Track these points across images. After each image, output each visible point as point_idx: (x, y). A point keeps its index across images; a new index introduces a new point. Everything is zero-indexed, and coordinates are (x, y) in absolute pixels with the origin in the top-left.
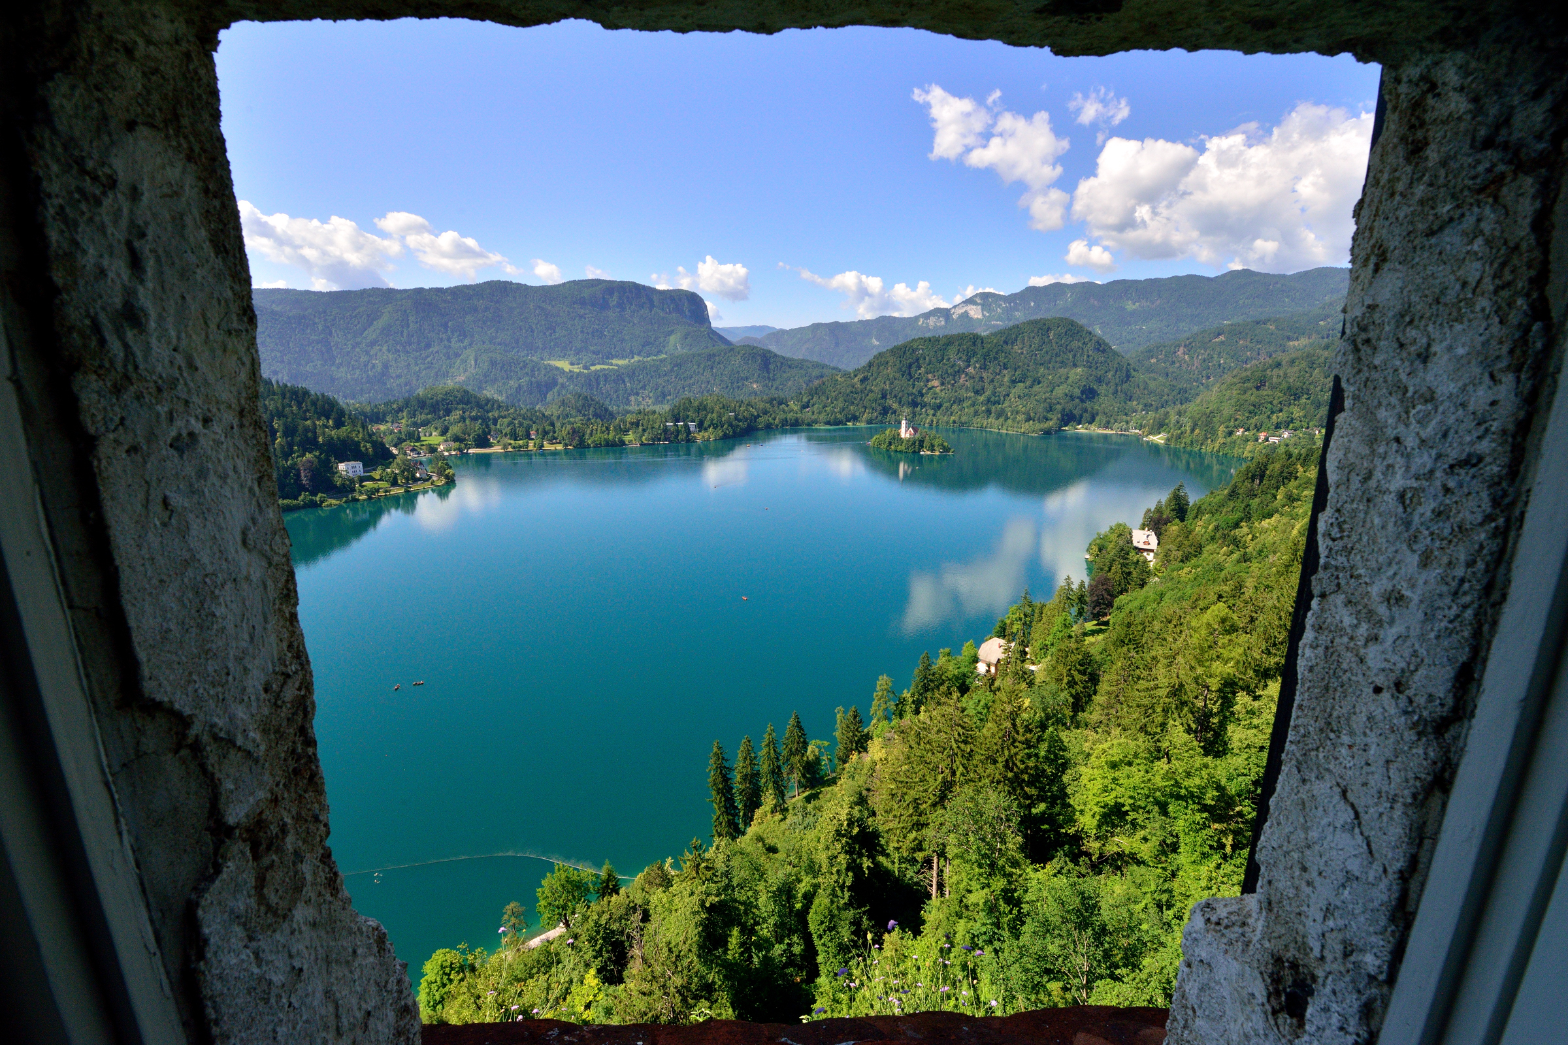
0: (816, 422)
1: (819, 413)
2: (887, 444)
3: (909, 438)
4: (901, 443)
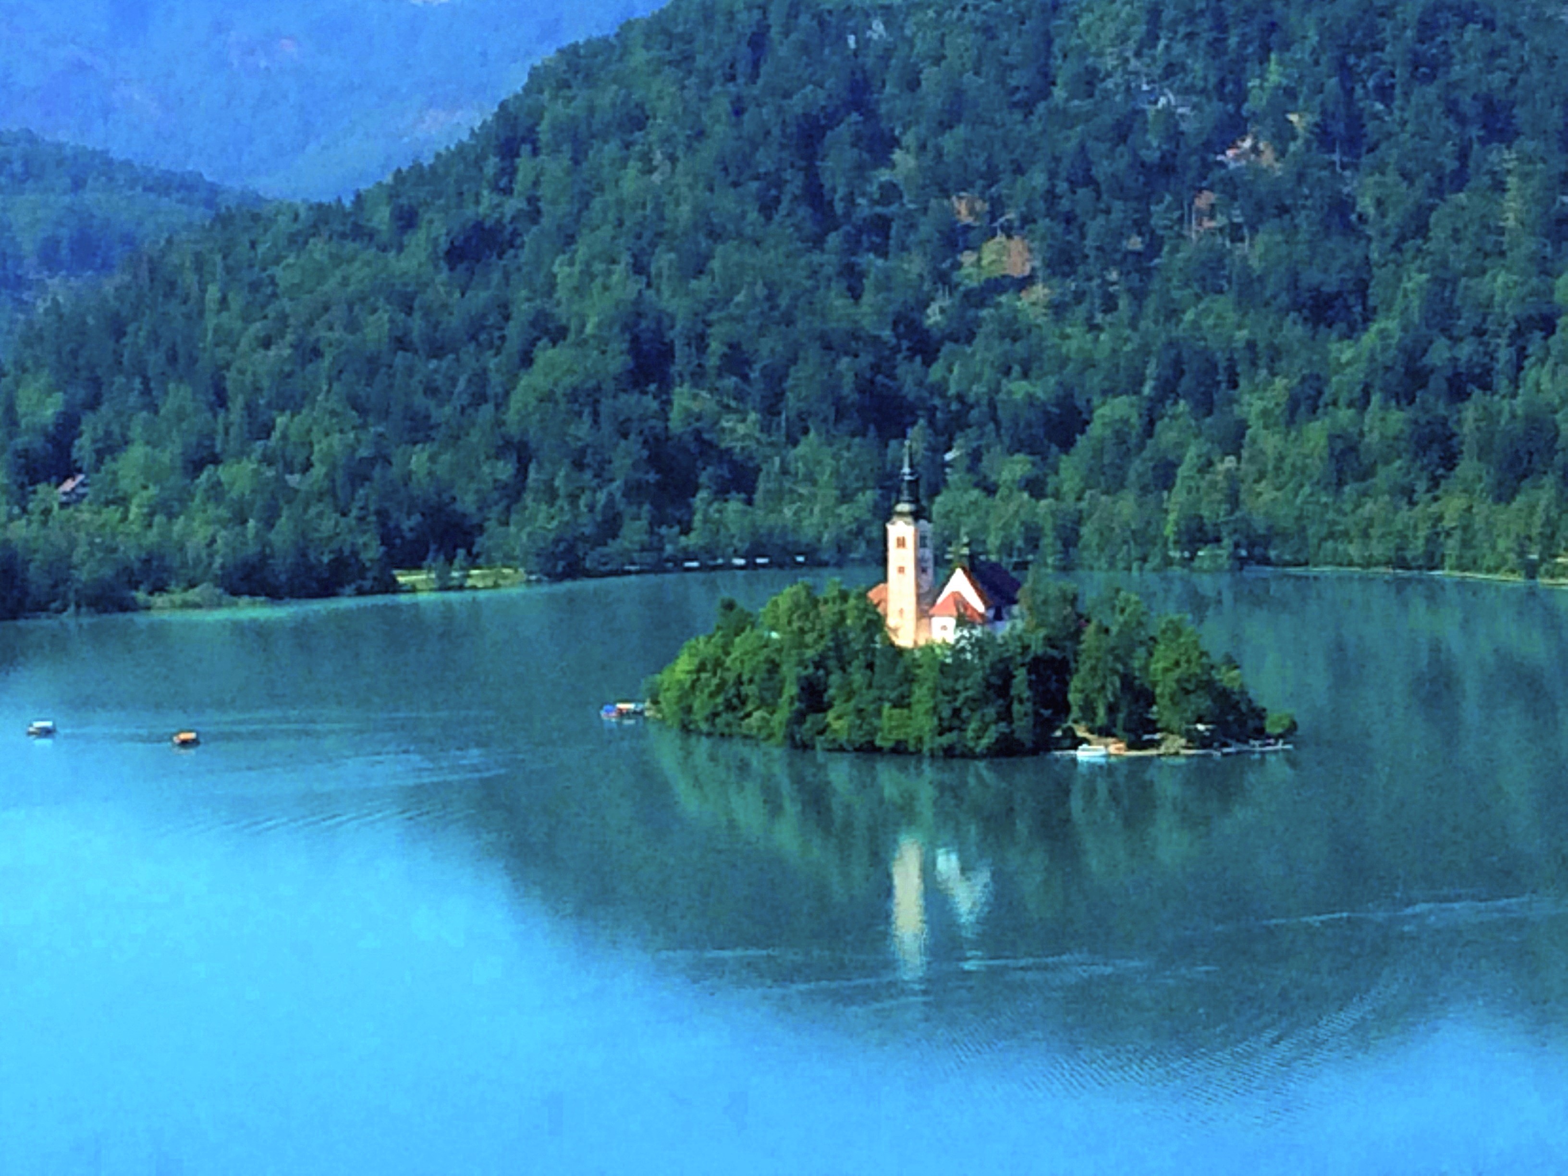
0: (162, 573)
1: (171, 506)
2: (792, 700)
3: (957, 651)
4: (909, 679)
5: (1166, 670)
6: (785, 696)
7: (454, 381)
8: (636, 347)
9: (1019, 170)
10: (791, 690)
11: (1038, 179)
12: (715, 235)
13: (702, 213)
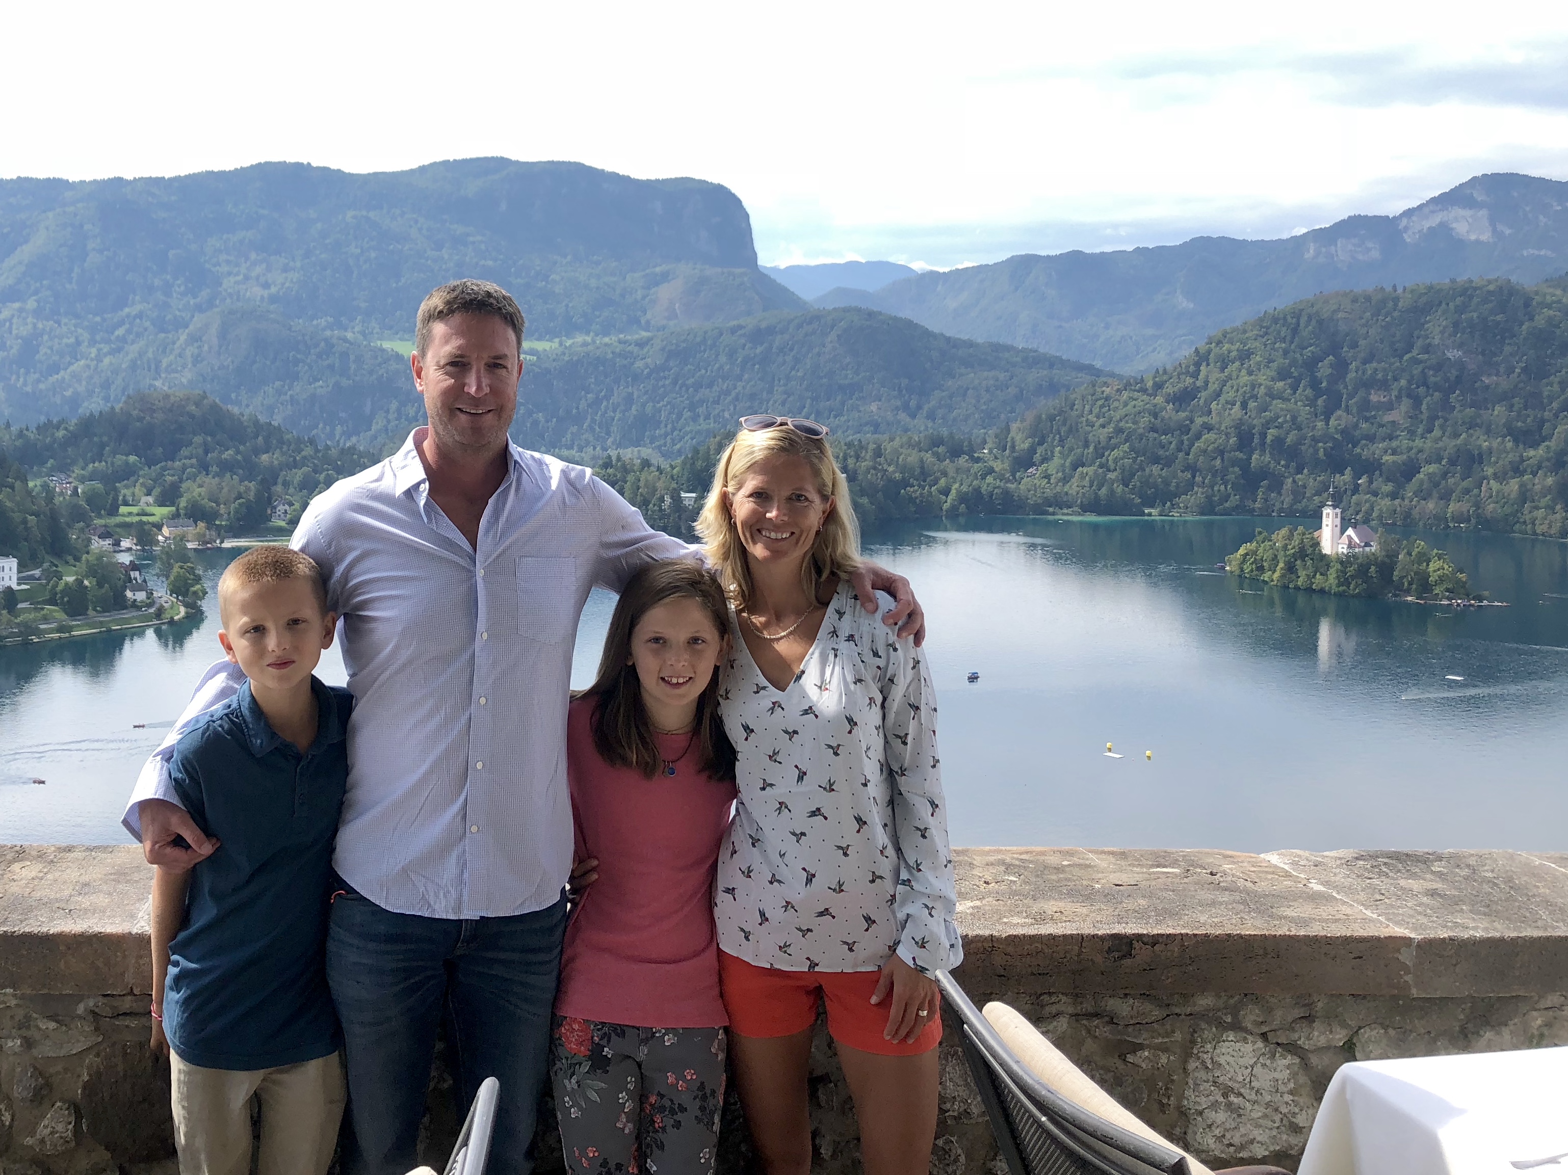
0: (1060, 503)
1: (1065, 480)
2: (1282, 569)
3: (1347, 556)
4: (1328, 566)
5: (1435, 571)
6: (1278, 568)
7: (1171, 443)
8: (1240, 436)
9: (1396, 379)
10: (1281, 565)
11: (1403, 382)
12: (1273, 397)
13: (1269, 388)
